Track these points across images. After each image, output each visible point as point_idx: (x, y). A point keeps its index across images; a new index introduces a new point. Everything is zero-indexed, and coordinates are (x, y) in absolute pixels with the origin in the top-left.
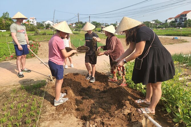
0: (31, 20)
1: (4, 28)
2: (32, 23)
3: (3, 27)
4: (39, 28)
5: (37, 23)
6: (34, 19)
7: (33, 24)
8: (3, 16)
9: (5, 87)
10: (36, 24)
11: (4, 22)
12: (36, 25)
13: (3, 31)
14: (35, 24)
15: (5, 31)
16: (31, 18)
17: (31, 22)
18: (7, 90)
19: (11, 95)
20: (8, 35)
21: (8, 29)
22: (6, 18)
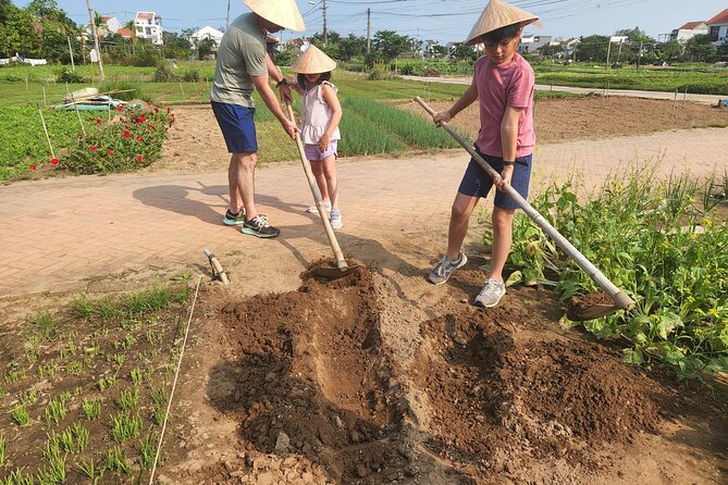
0: (141, 21)
1: (39, 50)
2: (144, 35)
3: (35, 47)
4: (170, 56)
5: (164, 33)
6: (153, 21)
7: (151, 39)
8: (33, 4)
9: (5, 304)
10: (159, 37)
11: (38, 26)
12: (160, 42)
13: (34, 62)
14: (156, 37)
15: (44, 61)
16: (141, 16)
17: (140, 29)
18: (12, 318)
19: (28, 345)
20: (54, 78)
21: (55, 56)
22: (44, 12)
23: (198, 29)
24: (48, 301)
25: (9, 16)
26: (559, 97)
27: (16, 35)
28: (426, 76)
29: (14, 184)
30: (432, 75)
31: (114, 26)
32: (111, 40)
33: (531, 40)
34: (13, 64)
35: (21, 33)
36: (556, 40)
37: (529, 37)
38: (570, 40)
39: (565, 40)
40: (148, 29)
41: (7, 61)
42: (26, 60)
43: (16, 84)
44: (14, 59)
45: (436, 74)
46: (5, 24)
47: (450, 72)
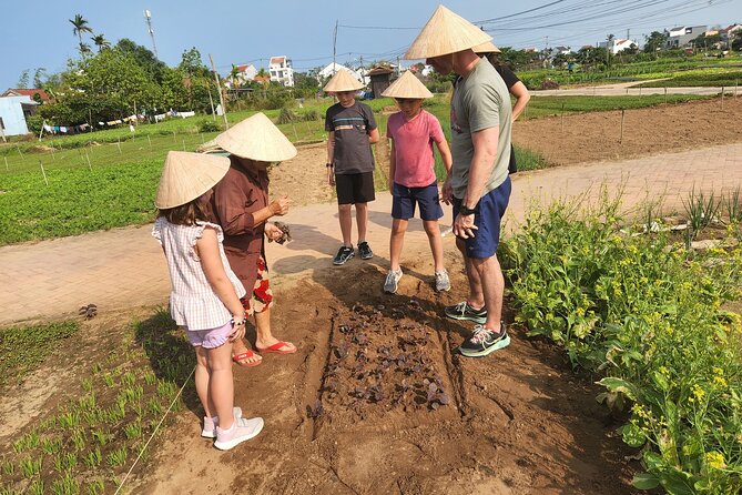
0: (273, 66)
1: (189, 104)
2: (276, 78)
3: (186, 102)
4: (299, 96)
5: (295, 74)
6: (285, 64)
7: (283, 82)
8: (182, 64)
9: (117, 314)
10: (290, 78)
11: (187, 83)
12: (291, 83)
13: (184, 115)
14: (287, 79)
15: (192, 113)
16: (274, 61)
17: (274, 73)
18: (120, 324)
19: (125, 340)
20: (197, 129)
21: (201, 107)
22: (193, 70)
23: (323, 67)
24: (145, 312)
25: (164, 77)
26: (681, 101)
27: (170, 93)
28: (543, 89)
29: (143, 227)
30: (550, 88)
31: (251, 74)
32: (249, 87)
33: (682, 32)
34: (168, 118)
35: (173, 91)
36: (713, 29)
37: (679, 29)
38: (731, 27)
39: (724, 27)
40: (281, 72)
41: (164, 116)
42: (178, 114)
43: (168, 138)
44: (169, 113)
45: (554, 86)
46: (161, 84)
47: (572, 82)
